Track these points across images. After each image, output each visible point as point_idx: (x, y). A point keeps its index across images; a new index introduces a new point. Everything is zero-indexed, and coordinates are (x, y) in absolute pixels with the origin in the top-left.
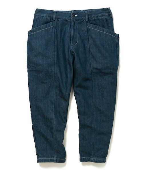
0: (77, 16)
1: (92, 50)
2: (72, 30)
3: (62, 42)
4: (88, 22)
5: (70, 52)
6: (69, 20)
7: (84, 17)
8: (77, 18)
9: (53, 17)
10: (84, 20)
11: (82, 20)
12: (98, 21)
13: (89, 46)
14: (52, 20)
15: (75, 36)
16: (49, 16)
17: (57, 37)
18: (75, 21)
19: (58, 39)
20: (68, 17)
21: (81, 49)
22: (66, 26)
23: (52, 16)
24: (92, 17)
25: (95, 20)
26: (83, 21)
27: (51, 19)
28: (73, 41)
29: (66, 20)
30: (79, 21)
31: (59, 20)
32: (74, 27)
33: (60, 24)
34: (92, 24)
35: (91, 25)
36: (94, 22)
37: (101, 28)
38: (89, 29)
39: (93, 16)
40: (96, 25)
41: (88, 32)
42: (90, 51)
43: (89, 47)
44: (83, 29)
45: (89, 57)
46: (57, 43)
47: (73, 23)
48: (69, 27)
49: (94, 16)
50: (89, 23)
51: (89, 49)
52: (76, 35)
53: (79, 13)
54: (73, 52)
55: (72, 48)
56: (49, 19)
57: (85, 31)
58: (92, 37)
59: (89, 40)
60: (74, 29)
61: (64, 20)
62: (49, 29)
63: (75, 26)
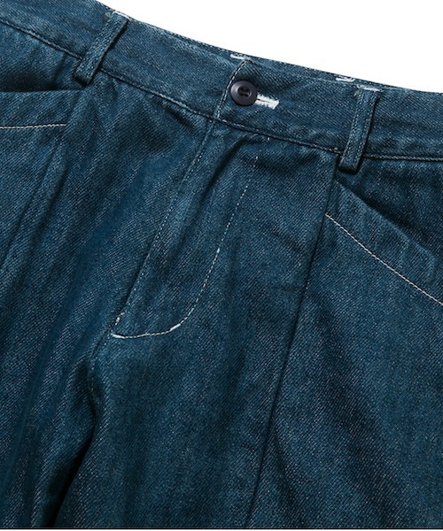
0: (272, 103)
1: (289, 434)
2: (185, 204)
3: (67, 280)
4: (353, 181)
5: (71, 379)
6: (199, 121)
7: (331, 133)
8: (271, 122)
9: (82, 55)
10: (325, 157)
11: (304, 150)
12: (423, 195)
13: (270, 390)
14: (68, 79)
15: (185, 262)
16: (58, 41)
17: (43, 226)
18: (243, 142)
19: (46, 247)
20: (195, 94)
21: (188, 388)
22: (157, 157)
23: (80, 44)
24: (394, 146)
25: (405, 180)
26: (313, 158)
27: (61, 68)
28: (148, 300)
29: (169, 110)
30: (276, 151)
31: (116, 94)
32: (212, 182)
33: (109, 127)
34: (372, 203)
35: (363, 207)
36: (391, 194)
37: (431, 265)
38: (333, 244)
39: (403, 141)
40: (404, 223)
41: (310, 265)
42: (269, 432)
43: (277, 393)
44: (282, 227)
45: (241, 484)
46: (25, 270)
47: (216, 149)
48: (173, 171)
49: (413, 146)
50: (358, 191)
51: (266, 417)
52: (201, 258)
53: (295, 91)
54: (99, 391)
55: (103, 352)
56: (51, 58)
57: (296, 249)
58: (325, 317)
59: (298, 336)
60: (204, 198)
61: (157, 102)
62: (14, 137)
63: (225, 182)
